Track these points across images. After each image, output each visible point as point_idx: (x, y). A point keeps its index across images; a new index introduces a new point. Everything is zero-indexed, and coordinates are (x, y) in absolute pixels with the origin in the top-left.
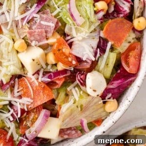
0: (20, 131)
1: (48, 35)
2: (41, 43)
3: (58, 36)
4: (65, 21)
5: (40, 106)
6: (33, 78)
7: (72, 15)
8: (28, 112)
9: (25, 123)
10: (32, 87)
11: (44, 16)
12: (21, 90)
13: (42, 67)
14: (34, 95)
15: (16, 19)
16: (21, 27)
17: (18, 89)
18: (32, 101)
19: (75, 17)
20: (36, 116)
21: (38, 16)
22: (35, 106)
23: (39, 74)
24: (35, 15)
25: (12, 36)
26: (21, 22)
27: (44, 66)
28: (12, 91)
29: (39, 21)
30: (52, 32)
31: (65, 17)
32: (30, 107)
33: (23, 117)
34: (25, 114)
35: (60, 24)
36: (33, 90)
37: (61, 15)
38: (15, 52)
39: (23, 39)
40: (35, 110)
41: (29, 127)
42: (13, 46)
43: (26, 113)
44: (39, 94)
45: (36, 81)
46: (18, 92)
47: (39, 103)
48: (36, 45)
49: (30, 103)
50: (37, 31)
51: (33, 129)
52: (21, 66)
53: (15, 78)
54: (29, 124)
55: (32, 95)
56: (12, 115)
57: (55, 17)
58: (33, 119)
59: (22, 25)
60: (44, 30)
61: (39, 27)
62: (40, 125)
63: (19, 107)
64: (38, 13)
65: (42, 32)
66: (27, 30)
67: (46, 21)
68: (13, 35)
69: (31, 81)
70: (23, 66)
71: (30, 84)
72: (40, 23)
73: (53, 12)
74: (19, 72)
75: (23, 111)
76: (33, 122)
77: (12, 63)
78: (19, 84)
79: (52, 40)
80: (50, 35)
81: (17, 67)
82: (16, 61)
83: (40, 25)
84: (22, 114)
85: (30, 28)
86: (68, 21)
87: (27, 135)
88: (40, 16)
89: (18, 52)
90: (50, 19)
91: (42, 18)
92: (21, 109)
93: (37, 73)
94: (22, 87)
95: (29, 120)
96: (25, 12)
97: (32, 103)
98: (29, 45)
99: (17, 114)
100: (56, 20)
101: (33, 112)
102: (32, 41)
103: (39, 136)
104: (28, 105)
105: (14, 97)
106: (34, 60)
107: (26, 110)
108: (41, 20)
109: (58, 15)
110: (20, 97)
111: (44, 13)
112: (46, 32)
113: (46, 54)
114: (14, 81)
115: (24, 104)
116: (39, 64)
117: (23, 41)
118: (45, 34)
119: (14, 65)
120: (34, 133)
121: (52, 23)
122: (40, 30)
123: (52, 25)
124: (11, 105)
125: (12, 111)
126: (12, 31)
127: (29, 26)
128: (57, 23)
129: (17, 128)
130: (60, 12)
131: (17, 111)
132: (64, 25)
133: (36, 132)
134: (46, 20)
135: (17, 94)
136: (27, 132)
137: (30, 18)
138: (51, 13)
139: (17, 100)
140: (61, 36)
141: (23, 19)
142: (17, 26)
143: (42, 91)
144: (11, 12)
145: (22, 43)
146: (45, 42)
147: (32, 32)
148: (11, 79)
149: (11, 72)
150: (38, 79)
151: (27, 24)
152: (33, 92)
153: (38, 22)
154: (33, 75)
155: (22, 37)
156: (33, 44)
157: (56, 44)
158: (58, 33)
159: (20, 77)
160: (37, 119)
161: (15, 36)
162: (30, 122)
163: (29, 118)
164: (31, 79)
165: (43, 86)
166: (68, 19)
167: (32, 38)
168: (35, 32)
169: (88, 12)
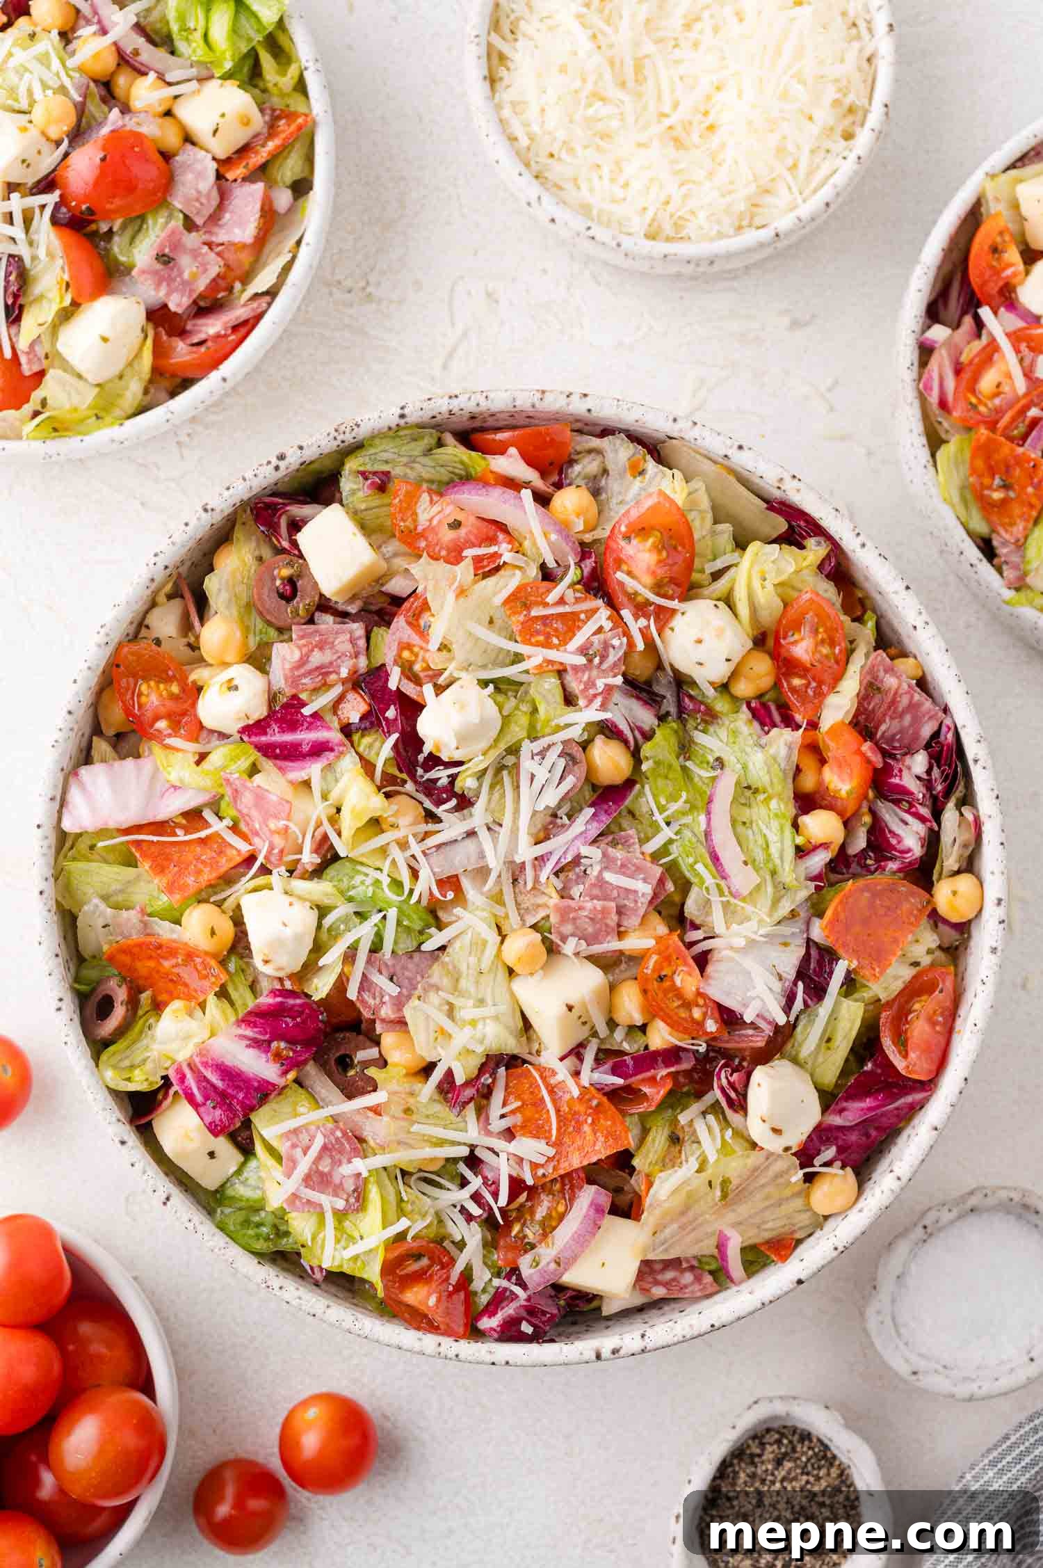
0: (498, 1257)
1: (625, 923)
2: (597, 949)
3: (662, 929)
4: (688, 874)
5: (576, 1170)
6: (562, 1072)
7: (715, 859)
8: (533, 1191)
9: (516, 1228)
10: (554, 1101)
11: (618, 854)
12: (513, 1112)
13: (595, 1034)
14: (559, 1129)
15: (518, 860)
16: (530, 885)
17: (504, 1104)
18: (551, 1152)
19: (726, 866)
20: (561, 1208)
21: (594, 853)
22: (562, 1172)
23: (580, 1058)
24: (585, 850)
25: (495, 916)
26: (534, 866)
27: (603, 1030)
28: (481, 1111)
29: (597, 869)
30: (642, 912)
31: (691, 860)
32: (540, 1172)
33: (515, 1205)
34: (523, 1197)
35: (670, 887)
36: (558, 1111)
37: (675, 850)
38: (502, 974)
39: (534, 927)
40: (557, 1186)
41: (533, 1247)
42: (499, 950)
43: (525, 1194)
44: (578, 1130)
45: (571, 1083)
46: (503, 1116)
47: (576, 1161)
48: (577, 954)
49: (542, 1160)
50: (589, 905)
51: (547, 1253)
52: (520, 1024)
53: (498, 1066)
54: (531, 1234)
55: (554, 1132)
56: (476, 1197)
57: (655, 857)
58: (549, 1216)
59: (536, 880)
60: (613, 904)
61: (596, 891)
62: (573, 1238)
63: (503, 1170)
64: (594, 842)
65: (604, 911)
66: (555, 899)
67: (624, 874)
68: (500, 911)
69: (553, 1081)
70: (527, 1025)
71: (551, 1091)
72: (600, 878)
73: (648, 839)
74: (511, 1045)
75: (517, 1185)
76: (548, 1228)
77: (488, 1011)
78: (507, 1087)
79: (635, 942)
80: (632, 921)
81: (507, 1027)
82: (504, 1007)
83: (601, 883)
84: (512, 1196)
85: (564, 894)
86: (698, 875)
87: (526, 1271)
88: (605, 855)
89: (511, 972)
90: (639, 869)
91: (607, 862)
92: (511, 1177)
93: (577, 1052)
94: (518, 1097)
95: (532, 1220)
96: (547, 838)
97: (550, 1159)
98: (552, 950)
99: (495, 1195)
100: (658, 871)
101: (551, 1192)
102: (564, 939)
103: (570, 1278)
104: (535, 1166)
105: (489, 1133)
106: (570, 1008)
107: (530, 1182)
108: (606, 868)
109: (664, 850)
110: (509, 1134)
111: (614, 844)
112: (620, 911)
113: (612, 987)
114: (493, 1074)
115: (520, 1160)
116: (584, 1023)
117: (538, 937)
118: (615, 917)
119: (496, 1018)
120: (553, 1266)
121: (645, 880)
122: (599, 904)
123: (645, 889)
124: (473, 1161)
125: (476, 1183)
126: (498, 899)
127: (560, 886)
128: (661, 882)
129: (489, 1245)
130: (671, 841)
131: (496, 1183)
132: (685, 886)
133: (558, 1264)
134: (623, 869)
135: (497, 1125)
136: (525, 1263)
137: (569, 858)
138: (642, 842)
139: (499, 1144)
140: (671, 930)
141: (540, 860)
142: (515, 881)
143: (590, 1120)
144: (504, 833)
145: (531, 945)
146: (613, 945)
147: (569, 909)
148: (482, 1069)
149: (487, 1042)
150: (577, 1074)
151: (553, 877)
152: (559, 1122)
153: (594, 872)
154: (562, 1059)
155: (531, 920)
156: (569, 947)
157: (655, 958)
158: (660, 913)
159: (513, 1062)
160: (562, 1217)
161: (507, 917)
162: (537, 1227)
163: (532, 1211)
164: (554, 1073)
165: (595, 1103)
166: (700, 867)
167: (568, 929)
168: (580, 908)
169: (774, 850)
